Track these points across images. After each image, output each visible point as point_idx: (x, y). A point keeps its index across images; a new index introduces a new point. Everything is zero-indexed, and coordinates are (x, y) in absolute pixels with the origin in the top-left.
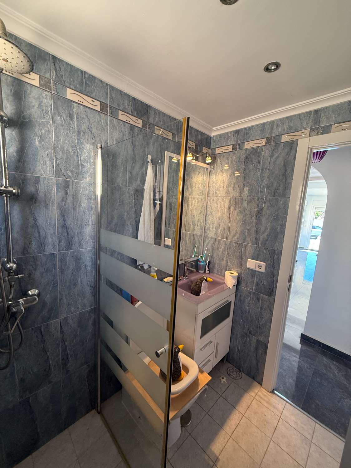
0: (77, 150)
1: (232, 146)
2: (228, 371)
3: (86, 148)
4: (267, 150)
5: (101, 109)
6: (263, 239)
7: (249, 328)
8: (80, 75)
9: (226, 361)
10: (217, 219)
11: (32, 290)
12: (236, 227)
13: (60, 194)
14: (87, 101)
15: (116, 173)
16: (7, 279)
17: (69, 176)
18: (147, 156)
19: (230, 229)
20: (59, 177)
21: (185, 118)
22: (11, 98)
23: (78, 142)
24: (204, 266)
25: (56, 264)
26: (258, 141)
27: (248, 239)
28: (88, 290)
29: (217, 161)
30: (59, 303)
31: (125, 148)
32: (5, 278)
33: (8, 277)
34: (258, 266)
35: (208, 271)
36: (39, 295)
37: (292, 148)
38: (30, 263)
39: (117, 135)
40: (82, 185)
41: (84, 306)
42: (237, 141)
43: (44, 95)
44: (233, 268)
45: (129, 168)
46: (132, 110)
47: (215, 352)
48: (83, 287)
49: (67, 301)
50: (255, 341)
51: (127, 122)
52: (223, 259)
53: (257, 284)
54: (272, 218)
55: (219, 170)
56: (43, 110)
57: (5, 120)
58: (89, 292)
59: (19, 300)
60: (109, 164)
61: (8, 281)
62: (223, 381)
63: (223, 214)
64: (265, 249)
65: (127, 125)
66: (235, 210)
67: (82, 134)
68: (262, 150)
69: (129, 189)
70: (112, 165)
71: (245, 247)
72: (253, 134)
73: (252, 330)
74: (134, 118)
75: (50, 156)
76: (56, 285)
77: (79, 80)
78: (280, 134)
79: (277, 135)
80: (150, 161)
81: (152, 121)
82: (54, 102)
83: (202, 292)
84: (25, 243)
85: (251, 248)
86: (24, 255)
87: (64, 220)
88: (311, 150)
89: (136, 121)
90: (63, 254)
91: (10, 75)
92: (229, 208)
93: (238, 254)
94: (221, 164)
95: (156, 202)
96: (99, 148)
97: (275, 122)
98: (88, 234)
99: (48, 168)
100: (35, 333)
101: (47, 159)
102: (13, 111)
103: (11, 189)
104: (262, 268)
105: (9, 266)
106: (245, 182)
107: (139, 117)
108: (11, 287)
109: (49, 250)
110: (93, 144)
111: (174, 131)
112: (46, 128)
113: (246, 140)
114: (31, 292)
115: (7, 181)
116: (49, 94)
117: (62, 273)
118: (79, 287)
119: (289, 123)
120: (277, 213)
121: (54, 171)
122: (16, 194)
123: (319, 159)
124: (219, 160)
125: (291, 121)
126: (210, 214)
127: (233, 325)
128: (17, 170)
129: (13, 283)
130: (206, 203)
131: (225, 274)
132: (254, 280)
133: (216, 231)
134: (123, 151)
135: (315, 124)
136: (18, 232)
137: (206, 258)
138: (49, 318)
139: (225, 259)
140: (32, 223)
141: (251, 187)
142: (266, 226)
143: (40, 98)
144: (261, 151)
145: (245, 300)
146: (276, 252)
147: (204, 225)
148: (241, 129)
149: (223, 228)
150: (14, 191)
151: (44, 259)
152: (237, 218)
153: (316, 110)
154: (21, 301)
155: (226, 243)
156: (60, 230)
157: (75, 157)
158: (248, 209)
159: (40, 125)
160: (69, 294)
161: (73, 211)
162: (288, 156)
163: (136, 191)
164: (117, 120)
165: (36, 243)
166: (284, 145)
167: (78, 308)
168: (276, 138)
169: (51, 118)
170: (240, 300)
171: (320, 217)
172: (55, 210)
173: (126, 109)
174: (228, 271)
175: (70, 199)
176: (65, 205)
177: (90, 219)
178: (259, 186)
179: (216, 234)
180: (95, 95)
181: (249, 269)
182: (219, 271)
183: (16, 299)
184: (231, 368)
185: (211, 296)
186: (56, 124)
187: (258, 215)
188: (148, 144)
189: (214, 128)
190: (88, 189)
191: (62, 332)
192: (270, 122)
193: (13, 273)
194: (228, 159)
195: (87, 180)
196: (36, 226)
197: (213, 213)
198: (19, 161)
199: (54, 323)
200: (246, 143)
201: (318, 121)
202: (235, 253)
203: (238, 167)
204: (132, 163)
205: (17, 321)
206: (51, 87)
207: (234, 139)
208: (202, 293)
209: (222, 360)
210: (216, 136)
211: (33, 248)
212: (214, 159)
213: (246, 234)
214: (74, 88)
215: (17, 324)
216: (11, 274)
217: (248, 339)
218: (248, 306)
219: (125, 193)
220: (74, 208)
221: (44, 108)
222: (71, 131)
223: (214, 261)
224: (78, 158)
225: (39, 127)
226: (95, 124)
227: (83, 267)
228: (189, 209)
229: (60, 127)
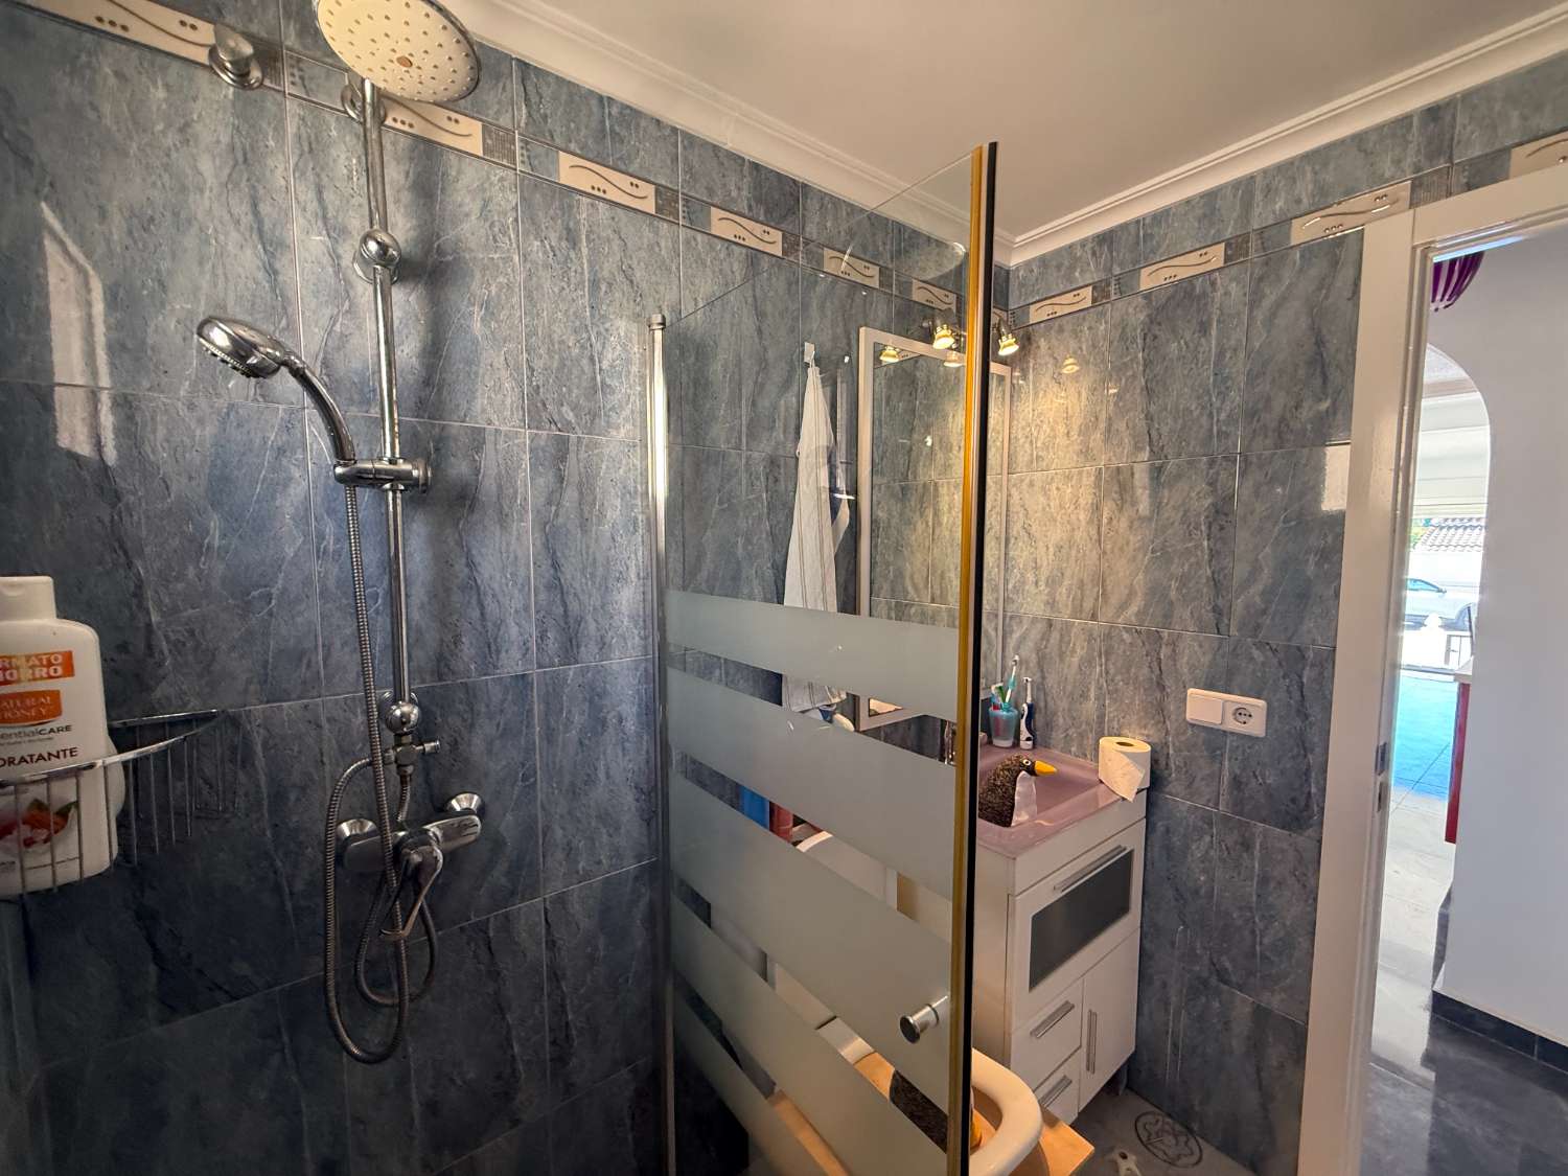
0: (589, 339)
1: (1090, 288)
2: (1141, 1131)
3: (615, 333)
4: (1234, 285)
5: (658, 209)
6: (1247, 607)
7: (1215, 960)
8: (595, 109)
9: (1127, 1087)
10: (1051, 549)
11: (462, 796)
12: (1129, 575)
13: (541, 481)
14: (619, 186)
15: (708, 406)
16: (392, 753)
17: (569, 423)
18: (803, 345)
19: (1104, 581)
20: (537, 428)
21: (981, 148)
22: (406, 197)
23: (592, 316)
24: (1014, 723)
25: (530, 711)
26: (1193, 258)
27: (1183, 613)
28: (629, 799)
29: (1038, 347)
30: (541, 842)
31: (732, 325)
32: (386, 751)
33: (394, 748)
34: (1234, 714)
35: (1028, 739)
36: (481, 811)
37: (1337, 263)
38: (458, 705)
39: (707, 286)
40: (606, 451)
41: (617, 854)
42: (1110, 270)
43: (495, 179)
44: (1130, 725)
45: (746, 391)
46: (753, 203)
47: (1084, 1048)
48: (612, 791)
49: (565, 836)
50: (1248, 1010)
51: (737, 240)
52: (1084, 696)
53: (1237, 783)
54: (1277, 528)
55: (1046, 379)
56: (492, 225)
57: (392, 258)
58: (633, 809)
59: (427, 827)
60: (684, 378)
61: (396, 761)
62: (1124, 1165)
63: (1073, 530)
64: (1260, 646)
65: (737, 250)
66: (1121, 510)
67: (604, 287)
68: (1213, 284)
69: (748, 458)
70: (696, 382)
71: (1173, 644)
72: (1169, 236)
73: (1228, 965)
74: (758, 228)
75: (512, 363)
76: (532, 780)
77: (594, 124)
78: (1284, 218)
79: (1271, 222)
80: (812, 363)
81: (815, 231)
82: (523, 198)
83: (1018, 816)
84: (442, 640)
85: (1196, 648)
86: (440, 680)
87: (553, 565)
88: (1425, 257)
89: (766, 238)
90: (552, 678)
91: (406, 128)
92: (1097, 508)
93: (1146, 670)
94: (1052, 355)
95: (838, 496)
96: (655, 327)
97: (1258, 179)
98: (625, 609)
99: (508, 401)
100: (468, 944)
101: (504, 374)
102: (413, 234)
103: (408, 467)
104: (1252, 720)
105: (398, 713)
106: (1153, 408)
107: (772, 224)
108: (403, 782)
109: (511, 663)
110: (637, 317)
111: (886, 260)
112: (501, 279)
113: (1146, 259)
114: (458, 802)
115: (397, 441)
116: (511, 173)
117: (549, 742)
118: (601, 789)
119: (1316, 173)
120: (1296, 506)
121: (523, 408)
122: (421, 482)
123: (1447, 297)
124: (1043, 343)
125: (1325, 165)
126: (1023, 533)
127: (1147, 945)
128: (421, 412)
129: (410, 769)
130: (1005, 496)
131: (1096, 749)
132: (1220, 770)
133: (1049, 594)
134: (728, 333)
135: (1431, 157)
136: (422, 606)
137: (1019, 692)
138: (513, 893)
139: (1092, 695)
140: (461, 575)
141: (1180, 421)
142: (1257, 560)
143: (484, 190)
144: (1209, 289)
145: (1188, 847)
146: (1310, 654)
147: (1002, 573)
148: (1124, 227)
149: (1075, 581)
150: (415, 473)
151: (496, 694)
152: (1131, 538)
153: (1429, 109)
154: (433, 829)
155: (1091, 635)
156: (542, 596)
157: (585, 362)
158: (1172, 503)
159: (484, 269)
160: (569, 813)
161: (579, 535)
162: (1324, 291)
163: (773, 462)
164: (706, 237)
165: (474, 641)
166: (1302, 256)
167: (599, 862)
168: (1266, 235)
169: (514, 245)
170: (1168, 849)
171: (1424, 543)
172: (527, 532)
173: (734, 200)
174: (1110, 735)
175: (571, 495)
176: (557, 515)
177: (633, 559)
178: (1211, 415)
179: (1052, 604)
180: (641, 167)
181: (1193, 725)
182: (1072, 740)
183: (417, 823)
184: (1150, 1118)
185: (1057, 832)
186: (528, 265)
187: (1215, 520)
188: (805, 307)
189: (1018, 240)
190: (624, 462)
191: (552, 944)
192: (1236, 185)
193: (410, 736)
194: (1076, 334)
195: (623, 432)
196: (472, 587)
197: (1033, 529)
198: (427, 382)
199: (528, 912)
200: (1144, 272)
201: (1446, 143)
202: (1133, 670)
203: (1121, 357)
204: (758, 373)
205: (422, 899)
206: (514, 153)
207: (1097, 264)
208: (1020, 817)
209: (1111, 1086)
210: (1028, 263)
211: (466, 659)
212: (1026, 341)
213: (1173, 594)
214: (579, 152)
215: (421, 908)
216: (405, 740)
217: (1217, 1005)
218: (1204, 871)
219: (737, 471)
220: (584, 523)
221: (496, 218)
222: (573, 280)
223: (1051, 703)
224: (594, 364)
225: (483, 276)
226: (643, 254)
227: (612, 720)
228: (940, 524)
229: (541, 273)
